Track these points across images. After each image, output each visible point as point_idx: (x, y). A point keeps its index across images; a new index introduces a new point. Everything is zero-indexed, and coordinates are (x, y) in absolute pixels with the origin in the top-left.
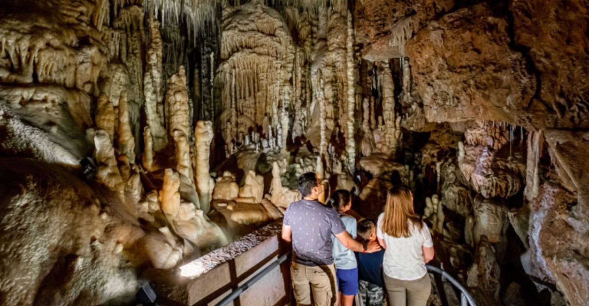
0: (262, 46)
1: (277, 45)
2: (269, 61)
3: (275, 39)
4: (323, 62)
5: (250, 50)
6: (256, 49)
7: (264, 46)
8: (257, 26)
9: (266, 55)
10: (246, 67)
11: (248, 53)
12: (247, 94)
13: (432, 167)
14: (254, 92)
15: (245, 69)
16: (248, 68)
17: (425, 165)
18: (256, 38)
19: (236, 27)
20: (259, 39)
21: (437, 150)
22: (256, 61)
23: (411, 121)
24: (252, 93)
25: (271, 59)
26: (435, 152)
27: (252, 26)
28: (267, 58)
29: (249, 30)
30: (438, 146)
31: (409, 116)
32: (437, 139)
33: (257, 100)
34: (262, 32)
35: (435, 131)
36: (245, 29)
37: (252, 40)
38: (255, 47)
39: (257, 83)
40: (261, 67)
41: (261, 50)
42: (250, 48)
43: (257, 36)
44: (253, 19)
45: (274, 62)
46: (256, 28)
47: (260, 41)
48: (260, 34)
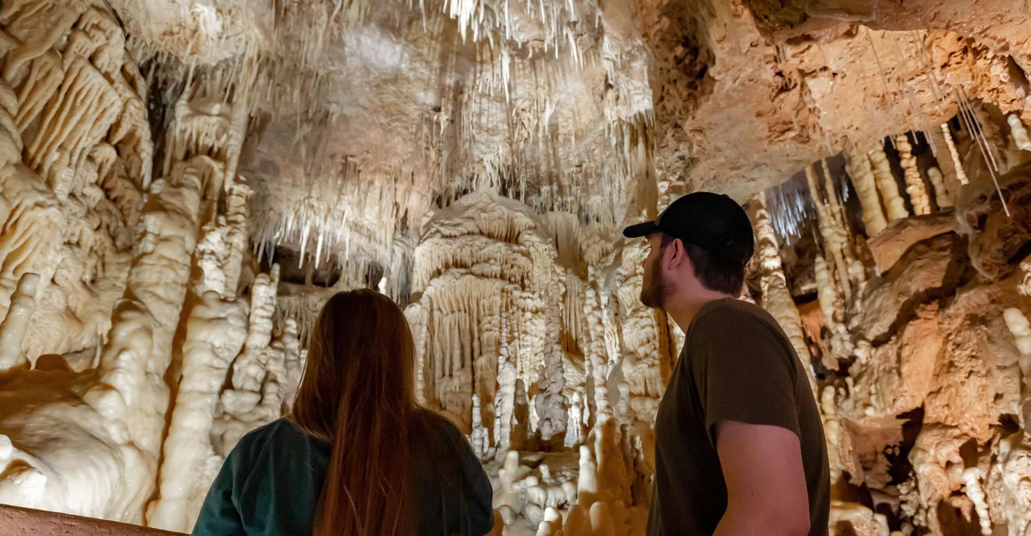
0: (487, 261)
1: (522, 260)
2: (503, 291)
3: (516, 248)
4: (618, 277)
5: (463, 271)
6: (475, 269)
7: (492, 261)
8: (478, 226)
9: (496, 277)
10: (455, 309)
11: (458, 275)
12: (457, 364)
13: (957, 502)
14: (473, 359)
15: (453, 312)
16: (459, 310)
17: (933, 504)
18: (476, 248)
19: (438, 231)
20: (481, 249)
21: (959, 444)
22: (475, 294)
23: (864, 395)
24: (468, 362)
25: (510, 287)
26: (951, 451)
27: (470, 226)
28: (499, 284)
29: (463, 234)
30: (957, 432)
31: (855, 382)
32: (946, 411)
33: (478, 374)
34: (490, 236)
35: (935, 393)
36: (453, 233)
37: (467, 251)
38: (473, 264)
39: (479, 339)
40: (487, 305)
41: (487, 269)
42: (463, 266)
43: (477, 243)
44: (471, 215)
45: (517, 293)
46: (476, 230)
47: (483, 251)
48: (484, 239)
